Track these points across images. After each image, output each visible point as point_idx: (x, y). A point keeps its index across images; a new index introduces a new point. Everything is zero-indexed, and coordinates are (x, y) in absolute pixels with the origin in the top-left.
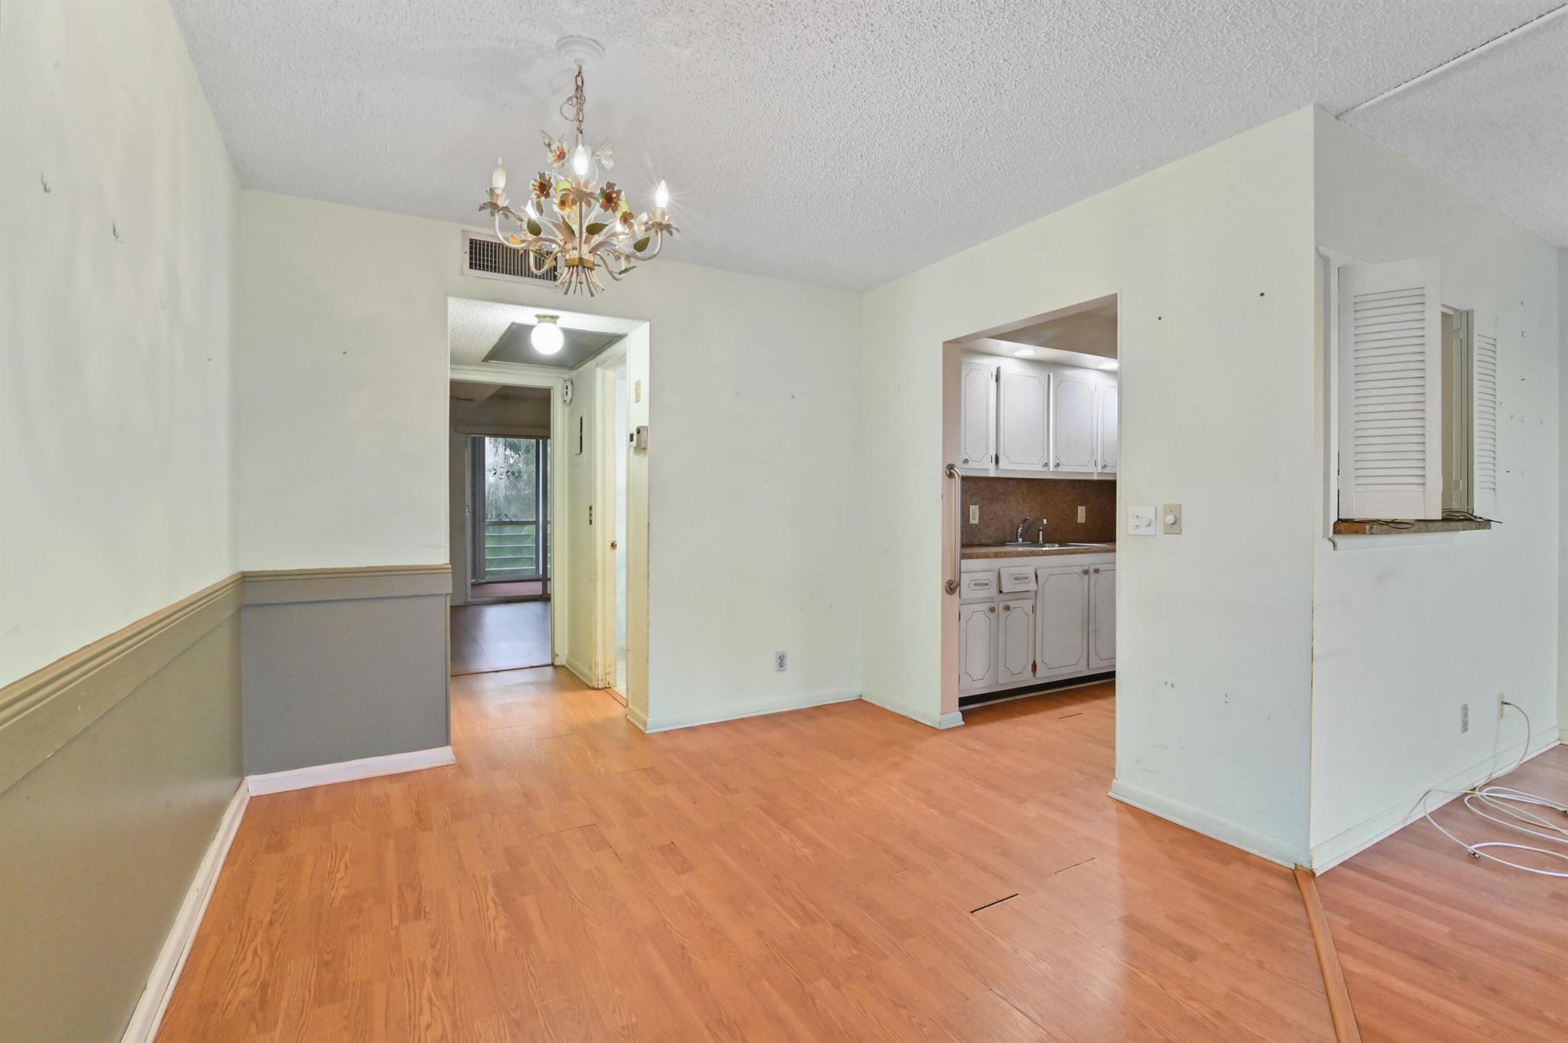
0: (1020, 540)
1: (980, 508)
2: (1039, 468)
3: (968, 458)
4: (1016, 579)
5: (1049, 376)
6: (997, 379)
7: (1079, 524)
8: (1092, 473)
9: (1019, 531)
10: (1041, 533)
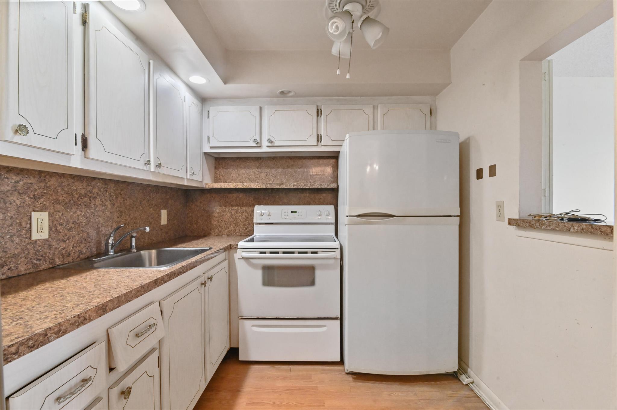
0: (112, 253)
1: (50, 215)
2: (140, 165)
3: (25, 123)
4: (137, 335)
5: (149, 63)
6: (85, 22)
7: (163, 225)
8: (183, 178)
9: (110, 241)
10: (134, 239)
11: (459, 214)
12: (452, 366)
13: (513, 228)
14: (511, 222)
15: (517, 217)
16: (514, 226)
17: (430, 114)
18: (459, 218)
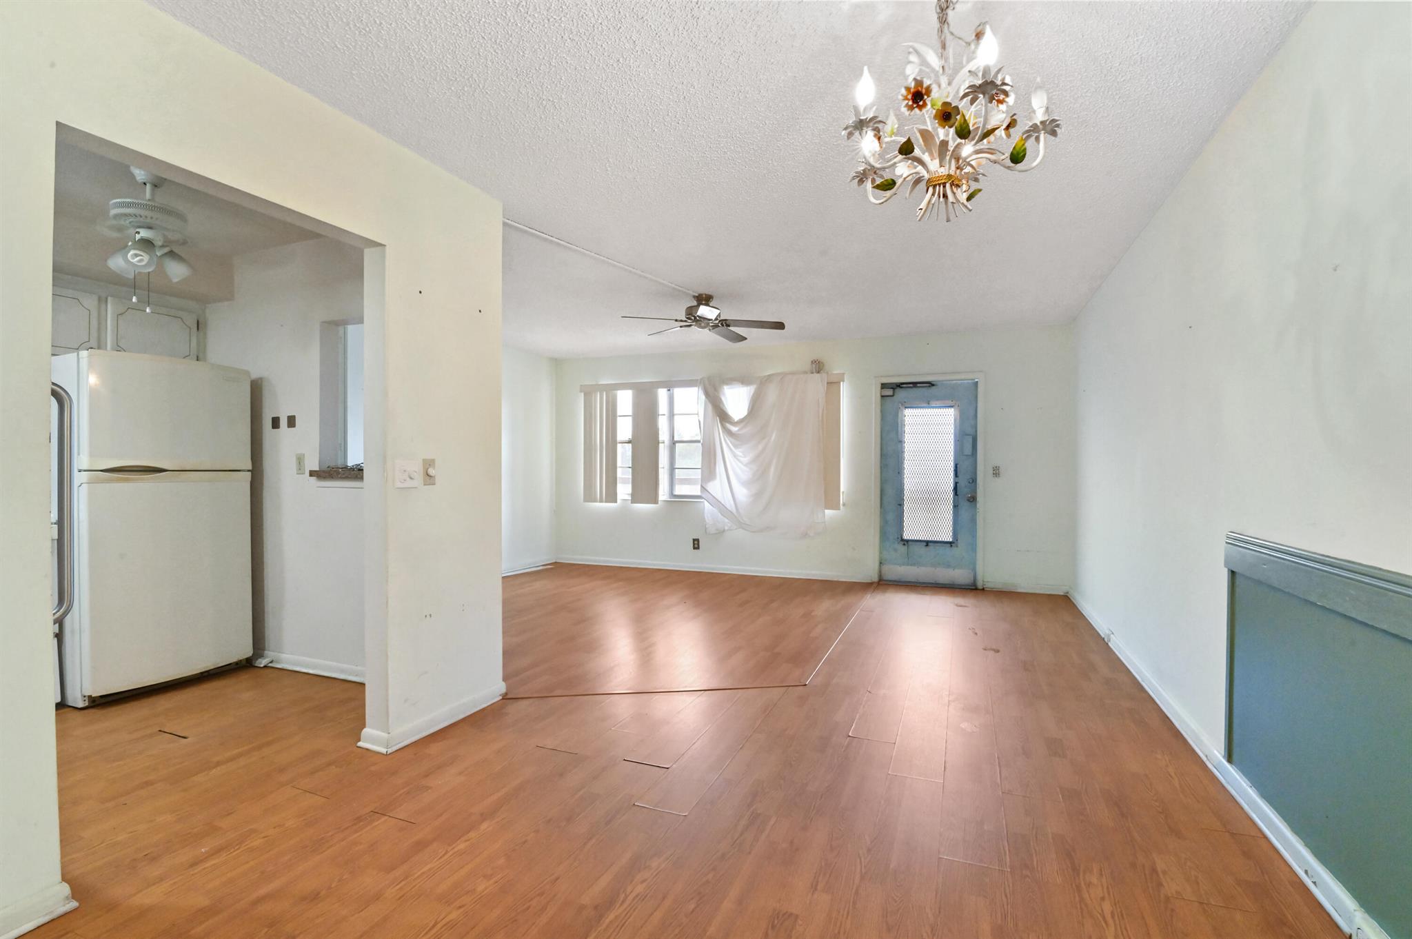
11: (250, 468)
12: (246, 651)
13: (313, 479)
14: (312, 474)
15: (317, 468)
16: (315, 478)
17: (196, 328)
18: (250, 473)
